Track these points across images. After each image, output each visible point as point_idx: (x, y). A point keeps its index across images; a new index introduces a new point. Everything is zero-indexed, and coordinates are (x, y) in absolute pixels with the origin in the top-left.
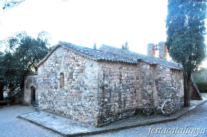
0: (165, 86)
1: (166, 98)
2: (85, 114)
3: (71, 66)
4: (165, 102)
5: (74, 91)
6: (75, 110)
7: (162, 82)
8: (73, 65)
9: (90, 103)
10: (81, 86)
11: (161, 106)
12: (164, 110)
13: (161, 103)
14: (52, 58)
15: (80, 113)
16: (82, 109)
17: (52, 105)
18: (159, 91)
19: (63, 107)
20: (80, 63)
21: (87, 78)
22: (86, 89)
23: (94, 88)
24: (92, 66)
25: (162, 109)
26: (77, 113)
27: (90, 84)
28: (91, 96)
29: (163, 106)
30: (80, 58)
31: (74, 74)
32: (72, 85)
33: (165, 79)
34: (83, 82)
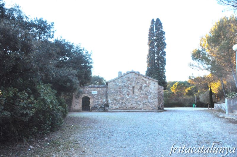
0: (161, 95)
1: (162, 101)
2: (150, 106)
3: (141, 83)
4: (162, 103)
5: (143, 95)
6: (144, 105)
7: (160, 94)
8: (142, 83)
9: (153, 100)
10: (148, 93)
11: (160, 105)
12: (161, 107)
13: (160, 104)
14: (125, 78)
15: (147, 106)
16: (148, 103)
17: (124, 105)
18: (159, 98)
19: (134, 105)
20: (147, 82)
21: (151, 89)
22: (151, 94)
23: (156, 93)
24: (154, 84)
25: (160, 106)
26: (145, 106)
27: (153, 92)
28: (154, 97)
29: (161, 105)
30: (147, 79)
31: (143, 87)
32: (142, 92)
33: (161, 92)
34: (149, 91)
